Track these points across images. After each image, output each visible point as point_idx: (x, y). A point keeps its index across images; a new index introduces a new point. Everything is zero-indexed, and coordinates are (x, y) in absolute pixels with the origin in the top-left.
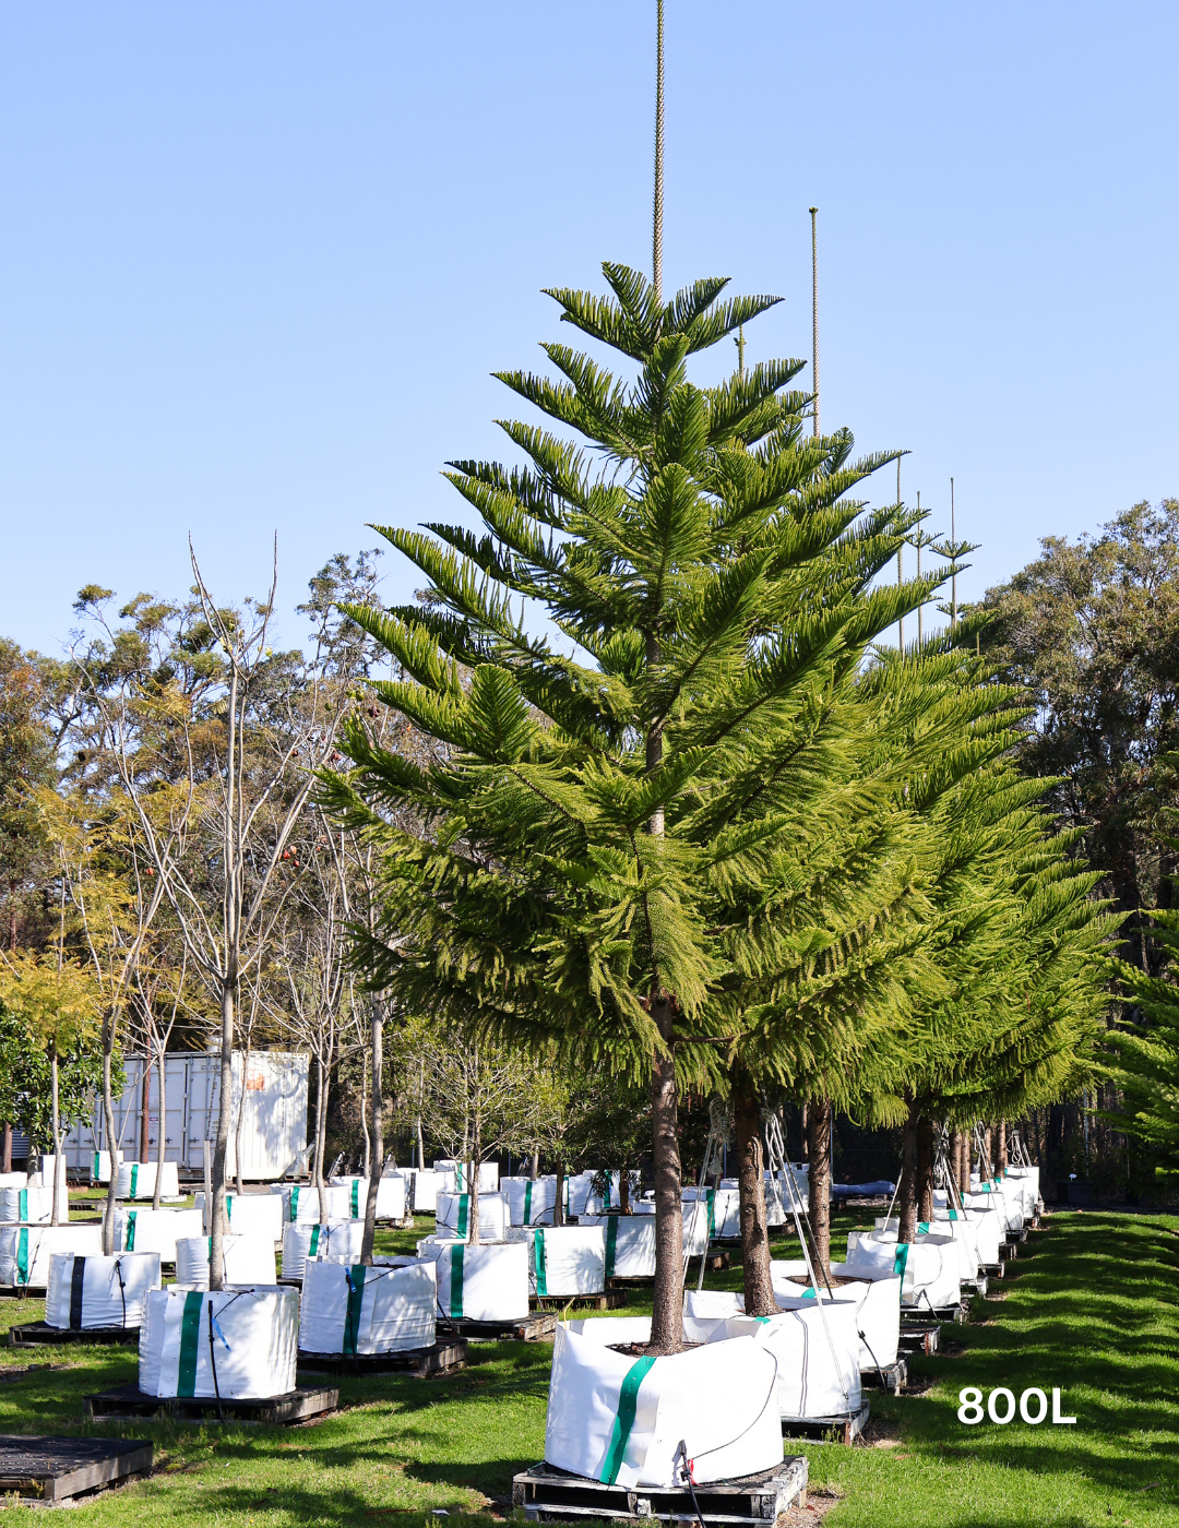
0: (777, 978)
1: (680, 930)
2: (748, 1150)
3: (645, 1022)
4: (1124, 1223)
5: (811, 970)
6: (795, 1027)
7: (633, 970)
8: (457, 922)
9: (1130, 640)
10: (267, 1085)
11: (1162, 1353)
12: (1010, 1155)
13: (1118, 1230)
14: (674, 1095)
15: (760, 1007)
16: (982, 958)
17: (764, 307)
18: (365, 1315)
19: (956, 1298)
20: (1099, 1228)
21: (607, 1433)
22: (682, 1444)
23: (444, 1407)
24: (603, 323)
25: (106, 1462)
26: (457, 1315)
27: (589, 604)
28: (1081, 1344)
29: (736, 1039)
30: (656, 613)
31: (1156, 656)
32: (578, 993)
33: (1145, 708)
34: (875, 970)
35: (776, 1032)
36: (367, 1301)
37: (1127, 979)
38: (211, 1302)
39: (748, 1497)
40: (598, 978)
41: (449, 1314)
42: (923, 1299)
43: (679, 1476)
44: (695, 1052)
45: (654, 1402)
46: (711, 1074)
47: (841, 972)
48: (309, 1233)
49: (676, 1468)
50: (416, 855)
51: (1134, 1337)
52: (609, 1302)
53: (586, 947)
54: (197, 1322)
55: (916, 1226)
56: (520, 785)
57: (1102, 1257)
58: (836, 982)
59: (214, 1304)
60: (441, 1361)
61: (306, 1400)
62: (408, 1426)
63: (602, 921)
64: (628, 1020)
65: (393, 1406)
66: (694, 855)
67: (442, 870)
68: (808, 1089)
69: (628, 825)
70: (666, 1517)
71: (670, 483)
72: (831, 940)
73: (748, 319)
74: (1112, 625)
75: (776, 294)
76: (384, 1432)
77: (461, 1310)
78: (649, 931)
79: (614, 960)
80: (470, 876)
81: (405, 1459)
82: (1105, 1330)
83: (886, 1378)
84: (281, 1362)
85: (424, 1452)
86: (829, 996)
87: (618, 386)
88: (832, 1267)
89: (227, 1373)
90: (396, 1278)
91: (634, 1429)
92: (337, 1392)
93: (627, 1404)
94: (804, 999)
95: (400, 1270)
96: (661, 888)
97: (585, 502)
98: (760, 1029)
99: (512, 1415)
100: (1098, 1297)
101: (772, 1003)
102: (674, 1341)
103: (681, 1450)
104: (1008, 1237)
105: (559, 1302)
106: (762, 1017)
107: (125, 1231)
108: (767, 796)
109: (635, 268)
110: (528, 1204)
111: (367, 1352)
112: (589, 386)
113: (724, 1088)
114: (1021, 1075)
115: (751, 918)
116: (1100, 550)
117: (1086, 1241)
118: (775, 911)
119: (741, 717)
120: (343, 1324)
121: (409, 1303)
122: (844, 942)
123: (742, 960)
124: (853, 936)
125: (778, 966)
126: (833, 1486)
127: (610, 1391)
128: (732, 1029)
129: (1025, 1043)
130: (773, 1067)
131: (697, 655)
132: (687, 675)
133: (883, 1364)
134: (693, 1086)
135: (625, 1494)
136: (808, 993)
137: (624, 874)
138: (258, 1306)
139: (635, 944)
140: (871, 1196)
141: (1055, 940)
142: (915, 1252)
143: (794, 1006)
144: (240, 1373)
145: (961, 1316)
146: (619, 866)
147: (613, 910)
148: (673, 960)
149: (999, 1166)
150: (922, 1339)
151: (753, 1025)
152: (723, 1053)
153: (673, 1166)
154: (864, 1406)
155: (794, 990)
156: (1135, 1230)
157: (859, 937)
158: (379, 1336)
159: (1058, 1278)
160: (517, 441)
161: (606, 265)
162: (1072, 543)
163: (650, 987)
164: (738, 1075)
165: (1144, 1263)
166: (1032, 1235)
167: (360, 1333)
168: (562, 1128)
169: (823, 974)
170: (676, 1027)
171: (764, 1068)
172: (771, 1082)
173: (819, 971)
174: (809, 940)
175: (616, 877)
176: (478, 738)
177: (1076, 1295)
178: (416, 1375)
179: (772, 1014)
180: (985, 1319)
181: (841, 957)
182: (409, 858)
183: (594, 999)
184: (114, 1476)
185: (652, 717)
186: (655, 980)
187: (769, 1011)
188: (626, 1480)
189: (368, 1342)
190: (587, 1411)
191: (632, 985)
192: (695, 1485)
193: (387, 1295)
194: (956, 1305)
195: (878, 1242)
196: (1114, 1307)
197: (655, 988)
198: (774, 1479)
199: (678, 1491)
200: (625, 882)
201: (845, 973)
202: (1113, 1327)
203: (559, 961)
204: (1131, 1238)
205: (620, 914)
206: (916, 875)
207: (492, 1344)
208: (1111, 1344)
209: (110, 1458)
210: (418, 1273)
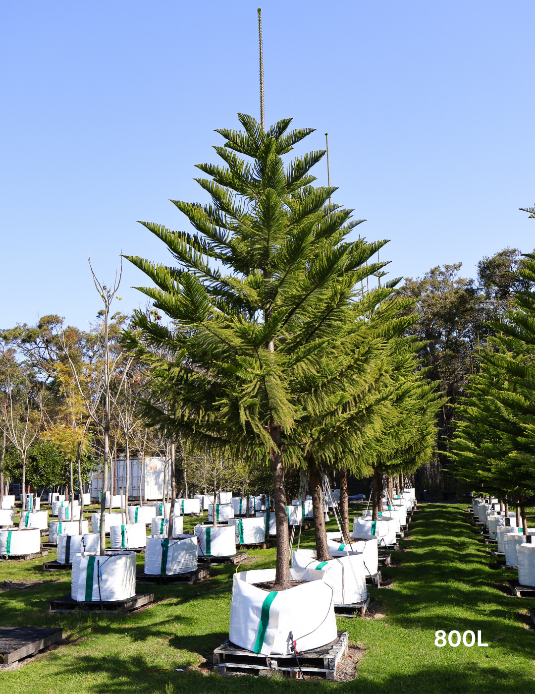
0: (325, 416)
1: (280, 395)
2: (316, 491)
3: (267, 436)
4: (446, 507)
5: (341, 411)
6: (334, 436)
7: (260, 413)
8: (184, 395)
9: (436, 310)
10: (158, 468)
11: (477, 562)
12: (404, 484)
13: (444, 510)
14: (282, 469)
15: (318, 428)
16: (408, 407)
17: (308, 134)
18: (169, 559)
19: (395, 541)
20: (437, 509)
21: (256, 628)
22: (291, 633)
23: (195, 602)
24: (241, 142)
25: (37, 642)
26: (209, 554)
27: (238, 258)
28: (445, 559)
29: (308, 444)
30: (267, 260)
31: (444, 315)
32: (235, 425)
33: (440, 334)
34: (369, 410)
35: (325, 439)
36: (170, 554)
37: (470, 414)
38: (98, 561)
39: (322, 659)
40: (243, 417)
41: (206, 554)
42: (382, 542)
43: (290, 649)
44: (292, 451)
45: (277, 614)
46: (299, 459)
47: (354, 411)
48: (160, 522)
49: (288, 645)
50: (166, 367)
51: (463, 554)
52: (267, 546)
53: (238, 402)
54: (93, 569)
55: (378, 513)
56: (207, 332)
57: (442, 521)
58: (352, 415)
59: (100, 562)
60: (199, 576)
61: (139, 600)
62: (177, 613)
63: (243, 390)
64: (258, 436)
65: (175, 600)
66: (284, 359)
67: (177, 373)
68: (339, 464)
69: (255, 347)
70: (284, 669)
71: (268, 197)
72: (349, 398)
73: (301, 139)
74: (429, 306)
75: (313, 128)
76: (167, 617)
77: (210, 553)
78: (267, 395)
79: (250, 408)
80: (189, 375)
81: (170, 634)
82: (453, 552)
83: (374, 580)
84: (128, 584)
85: (179, 630)
86: (349, 421)
87: (247, 164)
88: (351, 535)
89: (106, 590)
90: (181, 543)
91: (268, 627)
92: (153, 595)
93: (265, 614)
94: (338, 424)
95: (182, 541)
96: (271, 375)
97: (235, 213)
98: (319, 438)
99: (223, 605)
100: (445, 537)
101: (324, 426)
102: (286, 582)
103: (291, 636)
104: (408, 514)
105: (249, 547)
106: (320, 433)
107: (99, 522)
108: (317, 334)
109: (252, 115)
110: (241, 507)
111: (170, 574)
112: (235, 165)
113: (305, 465)
114: (415, 457)
115: (313, 389)
116: (423, 283)
117: (435, 515)
118: (324, 385)
119: (305, 299)
120: (161, 563)
121: (186, 553)
122: (354, 398)
123: (310, 409)
124: (359, 396)
125: (326, 411)
126: (360, 644)
127: (257, 608)
128: (307, 440)
129: (416, 444)
130: (325, 455)
131: (285, 273)
132: (281, 283)
133: (372, 574)
134: (292, 465)
135: (265, 658)
136: (339, 421)
137: (253, 369)
138: (118, 562)
139: (261, 401)
140: (357, 499)
141: (425, 406)
142: (379, 524)
143: (334, 427)
144: (111, 590)
145: (396, 548)
146: (251, 365)
147: (249, 385)
148: (279, 408)
149: (402, 489)
150: (385, 560)
151: (315, 437)
152: (303, 450)
153: (282, 502)
154: (368, 597)
155: (333, 420)
156: (450, 509)
157: (361, 395)
158: (175, 567)
159: (429, 530)
160: (204, 187)
161: (239, 114)
162: (414, 280)
163: (269, 421)
164: (310, 459)
165: (457, 522)
166: (415, 513)
167: (167, 566)
168: (248, 481)
169: (346, 412)
170: (282, 439)
171: (321, 456)
172: (324, 463)
173: (344, 411)
174: (339, 398)
175: (250, 370)
176: (187, 310)
177: (437, 537)
178: (189, 583)
179: (324, 431)
180: (406, 548)
181: (354, 404)
182: (162, 368)
183: (241, 426)
184: (42, 647)
185: (267, 304)
186: (272, 418)
187: (322, 430)
188: (266, 651)
189: (170, 570)
190: (247, 617)
191: (260, 419)
192: (297, 653)
193: (177, 551)
194: (395, 544)
195: (365, 521)
196: (452, 541)
197: (272, 421)
198: (334, 647)
199: (289, 657)
200: (254, 372)
201: (356, 411)
202: (453, 550)
203: (226, 409)
204: (449, 513)
205: (253, 386)
206: (385, 368)
207: (221, 567)
208: (456, 559)
209: (39, 640)
210: (190, 541)
